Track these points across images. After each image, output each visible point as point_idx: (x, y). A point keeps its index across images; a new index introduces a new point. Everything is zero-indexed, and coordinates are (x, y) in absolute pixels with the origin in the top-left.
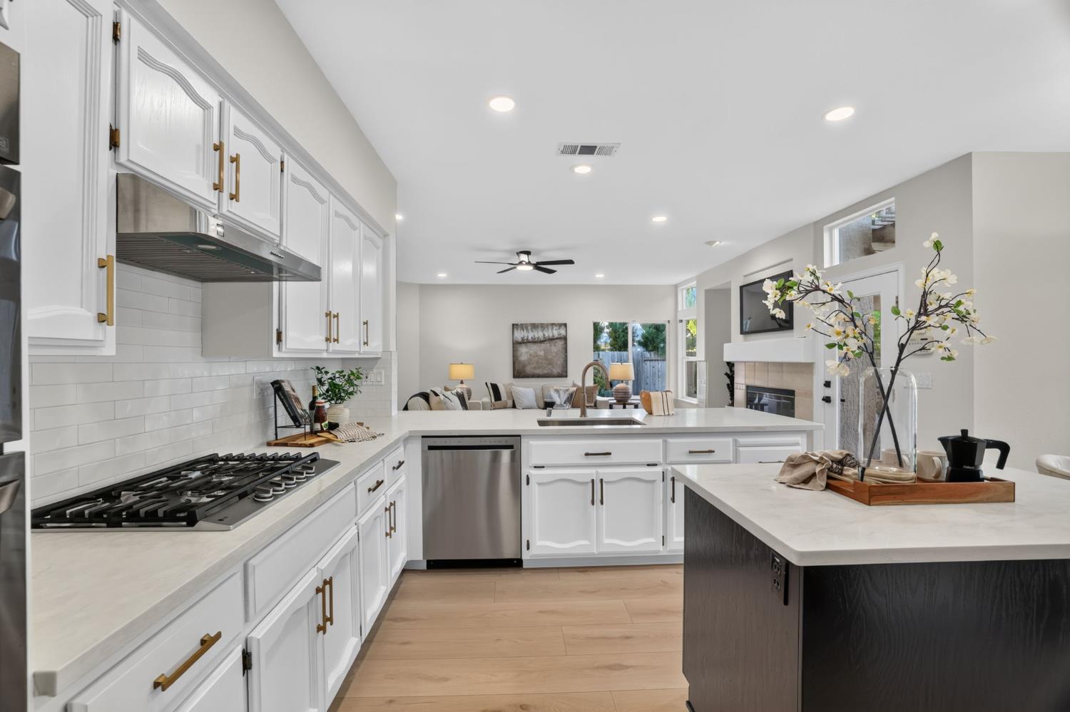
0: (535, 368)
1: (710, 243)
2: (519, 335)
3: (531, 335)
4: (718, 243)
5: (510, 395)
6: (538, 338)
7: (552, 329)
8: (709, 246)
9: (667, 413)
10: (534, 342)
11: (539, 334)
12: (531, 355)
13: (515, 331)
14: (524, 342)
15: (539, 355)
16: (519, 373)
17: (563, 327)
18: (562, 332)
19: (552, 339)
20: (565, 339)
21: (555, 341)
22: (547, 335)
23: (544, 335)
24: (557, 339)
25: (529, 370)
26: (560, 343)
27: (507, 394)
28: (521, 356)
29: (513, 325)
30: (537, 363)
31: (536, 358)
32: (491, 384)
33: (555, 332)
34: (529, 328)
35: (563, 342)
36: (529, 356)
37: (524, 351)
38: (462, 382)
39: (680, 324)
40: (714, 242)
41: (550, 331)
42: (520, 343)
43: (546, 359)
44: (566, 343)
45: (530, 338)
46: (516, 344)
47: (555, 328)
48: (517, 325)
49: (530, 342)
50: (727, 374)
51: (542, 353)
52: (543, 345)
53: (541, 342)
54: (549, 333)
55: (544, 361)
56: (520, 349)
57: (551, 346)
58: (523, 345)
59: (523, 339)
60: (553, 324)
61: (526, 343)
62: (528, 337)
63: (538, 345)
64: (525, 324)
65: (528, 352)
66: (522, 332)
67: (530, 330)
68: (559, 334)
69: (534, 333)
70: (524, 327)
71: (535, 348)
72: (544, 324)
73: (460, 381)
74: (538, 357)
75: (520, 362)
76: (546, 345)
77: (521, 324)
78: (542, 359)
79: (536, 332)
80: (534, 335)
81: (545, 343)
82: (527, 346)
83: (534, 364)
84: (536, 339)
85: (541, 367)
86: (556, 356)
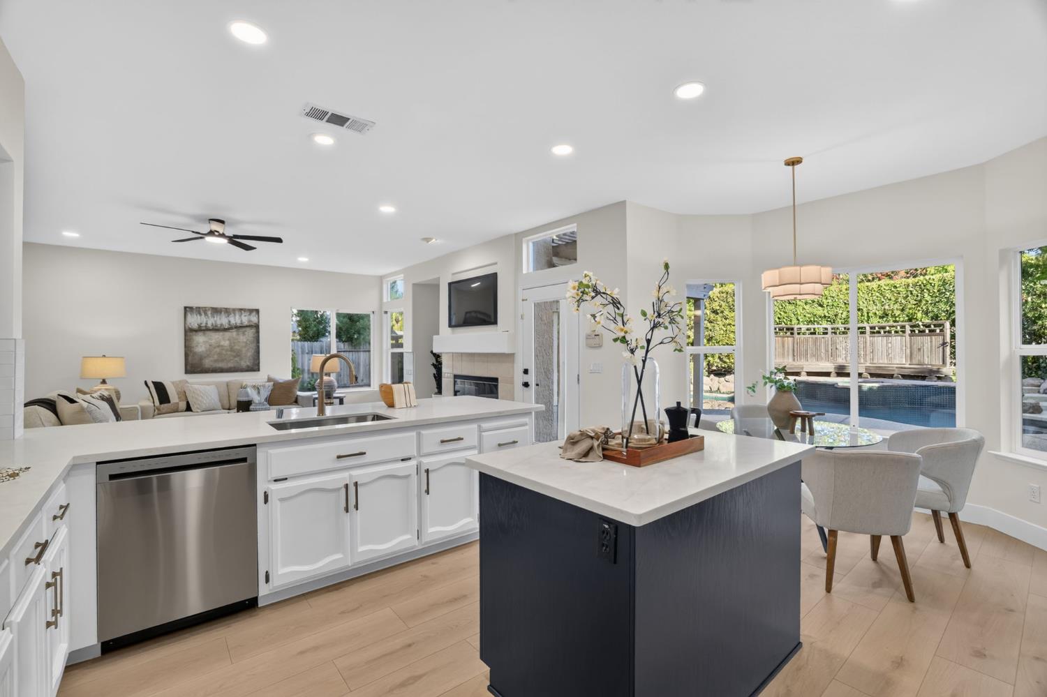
0: (216, 361)
1: (427, 240)
2: (194, 320)
3: (210, 321)
4: (434, 240)
5: (183, 395)
6: (222, 325)
7: (240, 316)
8: (425, 242)
9: (409, 405)
10: (216, 329)
11: (223, 320)
12: (210, 345)
13: (189, 315)
14: (201, 329)
15: (222, 346)
16: (193, 366)
17: (254, 313)
18: (254, 319)
19: (238, 328)
20: (257, 327)
21: (244, 329)
22: (233, 322)
23: (229, 322)
24: (247, 326)
25: (207, 363)
26: (250, 333)
27: (178, 394)
28: (197, 346)
29: (185, 308)
30: (220, 354)
31: (217, 349)
32: (153, 382)
33: (245, 319)
34: (209, 313)
35: (253, 330)
36: (208, 346)
37: (200, 339)
38: (104, 382)
39: (384, 315)
40: (431, 239)
41: (237, 317)
42: (196, 331)
43: (232, 349)
44: (258, 332)
45: (209, 325)
46: (189, 332)
47: (244, 314)
48: (191, 308)
49: (210, 330)
50: (433, 365)
51: (226, 343)
52: (227, 334)
53: (225, 330)
54: (235, 320)
55: (229, 353)
56: (195, 337)
57: (238, 334)
58: (201, 333)
59: (200, 326)
60: (241, 309)
61: (204, 330)
62: (207, 323)
63: (221, 333)
64: (202, 308)
65: (207, 342)
66: (199, 317)
67: (210, 315)
68: (249, 321)
69: (215, 318)
70: (202, 312)
71: (217, 336)
72: (229, 309)
73: (101, 381)
74: (220, 348)
75: (195, 353)
76: (234, 333)
77: (196, 308)
78: (227, 350)
79: (218, 318)
80: (215, 321)
81: (231, 331)
82: (205, 334)
83: (216, 356)
84: (219, 326)
85: (226, 359)
86: (245, 346)
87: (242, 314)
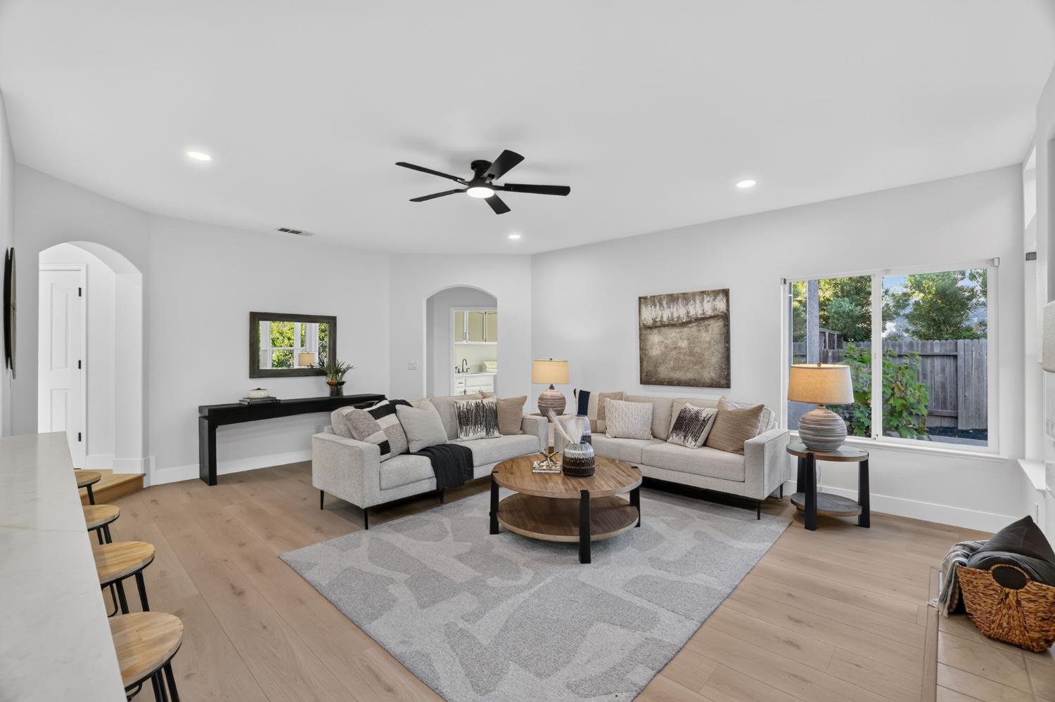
0: (673, 369)
2: (650, 314)
3: (666, 313)
6: (678, 317)
7: (702, 302)
10: (672, 325)
11: (679, 311)
12: (666, 347)
13: (643, 306)
14: (657, 326)
15: (680, 348)
16: (649, 374)
17: (721, 296)
18: (721, 305)
19: (701, 320)
20: (725, 317)
21: (706, 322)
22: (692, 313)
23: (688, 312)
24: (711, 317)
25: (663, 372)
26: (716, 326)
28: (652, 348)
29: (640, 298)
30: (677, 359)
31: (674, 353)
32: (582, 391)
33: (708, 307)
34: (664, 302)
35: (720, 323)
36: (663, 349)
37: (655, 338)
38: (552, 387)
41: (699, 304)
42: (650, 328)
43: (691, 353)
44: (727, 326)
45: (665, 319)
46: (645, 329)
47: (707, 299)
48: (645, 298)
49: (664, 326)
51: (683, 344)
52: (686, 330)
53: (684, 324)
54: (695, 309)
55: (687, 358)
56: (650, 336)
57: (699, 330)
58: (655, 331)
59: (655, 321)
60: (703, 293)
61: (659, 327)
62: (662, 317)
63: (678, 330)
64: (657, 296)
65: (663, 342)
66: (654, 310)
67: (665, 305)
68: (715, 309)
69: (671, 309)
70: (656, 301)
71: (674, 334)
72: (687, 294)
73: (549, 386)
74: (677, 351)
75: (650, 358)
76: (693, 329)
77: (651, 297)
78: (685, 354)
79: (675, 310)
80: (672, 313)
81: (690, 325)
82: (659, 332)
83: (672, 363)
84: (675, 319)
85: (683, 367)
86: (709, 348)
87: (703, 299)
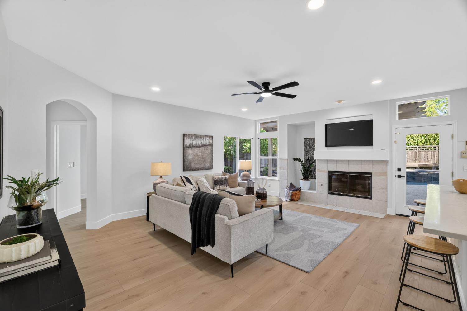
0: (196, 164)
2: (188, 142)
6: (198, 144)
10: (197, 146)
11: (198, 142)
12: (194, 155)
13: (185, 138)
14: (191, 147)
15: (199, 156)
16: (187, 167)
17: (211, 138)
18: (211, 141)
19: (205, 146)
20: (211, 145)
21: (207, 147)
23: (202, 142)
24: (209, 145)
25: (193, 165)
26: (210, 148)
28: (188, 156)
29: (184, 135)
30: (198, 160)
31: (197, 158)
33: (207, 141)
34: (194, 137)
36: (193, 156)
37: (190, 152)
41: (205, 140)
42: (188, 147)
43: (202, 158)
44: (212, 148)
46: (185, 148)
47: (207, 138)
48: (186, 134)
49: (193, 147)
51: (200, 154)
53: (200, 147)
56: (188, 151)
57: (205, 149)
58: (190, 149)
59: (189, 144)
60: (206, 136)
61: (192, 147)
62: (193, 143)
63: (198, 149)
64: (191, 134)
65: (193, 153)
66: (190, 140)
67: (194, 139)
68: (209, 142)
69: (196, 141)
70: (191, 137)
71: (196, 150)
72: (201, 135)
73: (160, 177)
74: (198, 157)
75: (187, 160)
76: (202, 149)
77: (189, 134)
78: (200, 158)
81: (202, 147)
82: (192, 149)
83: (196, 161)
84: (197, 145)
85: (200, 163)
86: (208, 156)
